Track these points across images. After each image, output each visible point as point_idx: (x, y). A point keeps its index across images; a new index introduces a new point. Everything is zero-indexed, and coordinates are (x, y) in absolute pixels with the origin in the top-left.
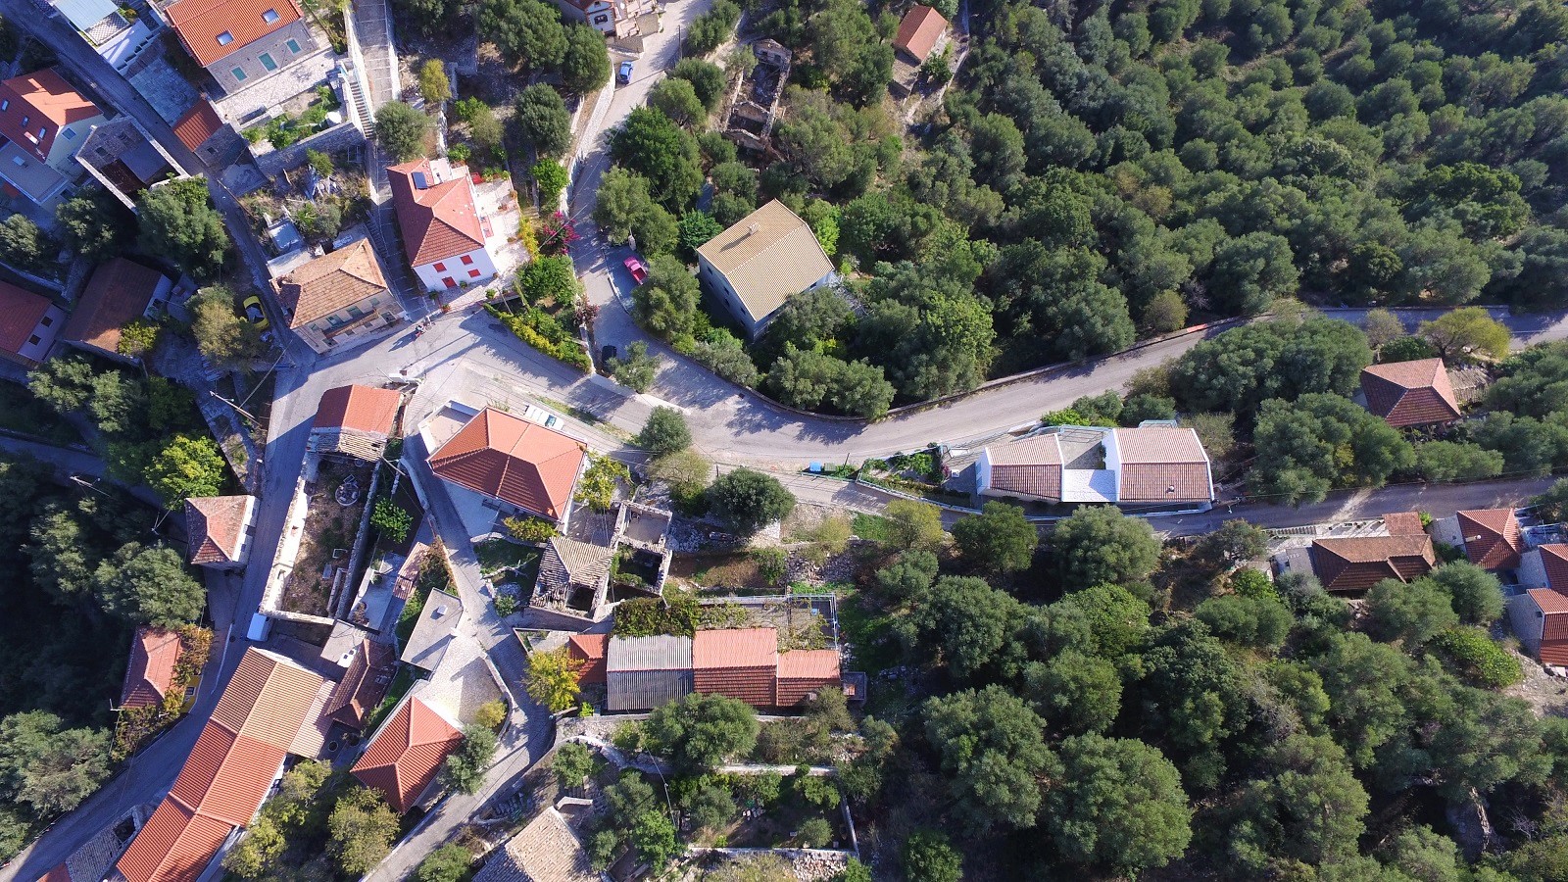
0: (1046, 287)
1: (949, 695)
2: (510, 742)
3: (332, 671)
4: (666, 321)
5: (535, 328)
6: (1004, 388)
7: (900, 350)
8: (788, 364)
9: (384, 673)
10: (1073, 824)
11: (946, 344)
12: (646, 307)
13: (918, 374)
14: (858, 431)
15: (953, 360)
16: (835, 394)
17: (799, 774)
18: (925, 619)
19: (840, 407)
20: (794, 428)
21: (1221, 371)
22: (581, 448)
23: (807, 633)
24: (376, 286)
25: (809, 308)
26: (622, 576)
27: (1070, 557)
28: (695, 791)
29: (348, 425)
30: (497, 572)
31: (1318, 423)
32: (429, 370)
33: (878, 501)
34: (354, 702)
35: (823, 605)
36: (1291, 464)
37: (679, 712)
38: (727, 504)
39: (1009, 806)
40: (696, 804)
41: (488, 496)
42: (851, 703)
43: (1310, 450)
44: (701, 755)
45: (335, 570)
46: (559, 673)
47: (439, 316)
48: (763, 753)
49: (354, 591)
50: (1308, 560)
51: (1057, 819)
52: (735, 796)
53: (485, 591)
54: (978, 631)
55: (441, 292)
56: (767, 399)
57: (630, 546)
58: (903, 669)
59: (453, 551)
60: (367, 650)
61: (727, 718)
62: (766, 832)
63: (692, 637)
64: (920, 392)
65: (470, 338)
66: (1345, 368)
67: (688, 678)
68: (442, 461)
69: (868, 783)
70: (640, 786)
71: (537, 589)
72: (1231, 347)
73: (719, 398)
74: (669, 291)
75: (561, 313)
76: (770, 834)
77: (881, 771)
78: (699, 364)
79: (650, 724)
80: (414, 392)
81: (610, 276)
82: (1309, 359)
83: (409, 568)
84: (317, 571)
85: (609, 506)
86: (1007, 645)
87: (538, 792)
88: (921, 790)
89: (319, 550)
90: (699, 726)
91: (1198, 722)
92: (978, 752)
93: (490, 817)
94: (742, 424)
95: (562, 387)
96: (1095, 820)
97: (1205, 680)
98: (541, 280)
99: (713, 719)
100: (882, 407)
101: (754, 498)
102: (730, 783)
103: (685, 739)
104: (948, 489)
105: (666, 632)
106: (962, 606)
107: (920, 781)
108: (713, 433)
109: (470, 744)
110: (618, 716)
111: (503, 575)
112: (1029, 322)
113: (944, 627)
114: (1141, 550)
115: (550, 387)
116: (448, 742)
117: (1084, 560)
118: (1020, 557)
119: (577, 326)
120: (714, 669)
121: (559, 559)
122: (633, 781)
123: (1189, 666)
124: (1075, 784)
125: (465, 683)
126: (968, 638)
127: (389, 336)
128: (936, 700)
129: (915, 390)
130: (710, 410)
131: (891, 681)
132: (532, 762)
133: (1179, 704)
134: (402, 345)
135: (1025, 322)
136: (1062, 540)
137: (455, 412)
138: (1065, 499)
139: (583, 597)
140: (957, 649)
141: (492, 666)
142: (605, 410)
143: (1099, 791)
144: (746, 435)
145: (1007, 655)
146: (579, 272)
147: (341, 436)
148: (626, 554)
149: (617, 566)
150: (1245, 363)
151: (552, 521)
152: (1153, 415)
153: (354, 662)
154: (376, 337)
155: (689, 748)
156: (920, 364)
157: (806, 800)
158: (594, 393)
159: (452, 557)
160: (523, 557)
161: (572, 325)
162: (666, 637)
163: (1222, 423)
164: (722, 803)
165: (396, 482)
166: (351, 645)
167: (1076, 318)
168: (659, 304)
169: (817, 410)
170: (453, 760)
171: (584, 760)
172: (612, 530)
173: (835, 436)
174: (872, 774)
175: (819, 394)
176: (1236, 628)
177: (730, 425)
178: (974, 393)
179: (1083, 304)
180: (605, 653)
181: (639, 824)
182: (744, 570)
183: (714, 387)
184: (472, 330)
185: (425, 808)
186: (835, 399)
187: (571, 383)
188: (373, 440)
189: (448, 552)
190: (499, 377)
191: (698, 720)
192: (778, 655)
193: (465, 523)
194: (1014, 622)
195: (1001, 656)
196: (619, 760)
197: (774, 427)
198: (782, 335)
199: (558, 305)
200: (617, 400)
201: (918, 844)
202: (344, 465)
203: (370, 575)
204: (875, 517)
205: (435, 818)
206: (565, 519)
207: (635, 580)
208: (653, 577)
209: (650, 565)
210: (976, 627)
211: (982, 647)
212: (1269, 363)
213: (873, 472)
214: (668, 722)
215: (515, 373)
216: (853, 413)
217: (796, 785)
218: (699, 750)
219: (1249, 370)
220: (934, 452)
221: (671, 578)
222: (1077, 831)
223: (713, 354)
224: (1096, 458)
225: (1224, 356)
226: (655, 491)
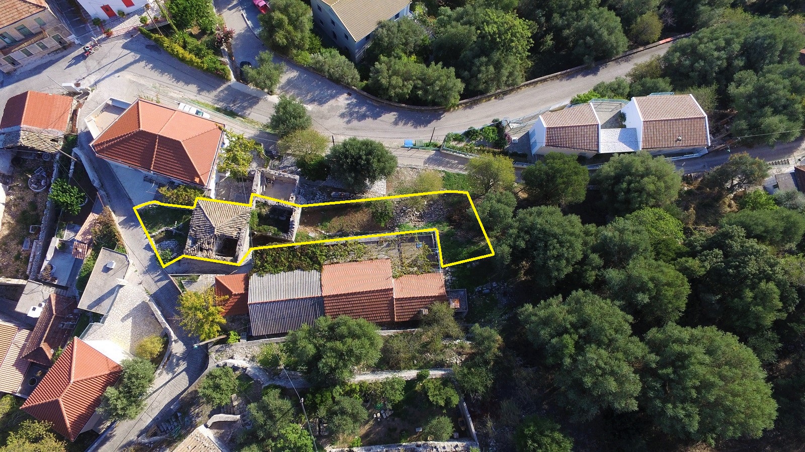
0: (562, 15)
1: (542, 302)
2: (171, 368)
3: (25, 322)
4: (287, 38)
5: (184, 47)
6: (539, 85)
7: (464, 57)
8: (384, 67)
9: (69, 320)
10: (675, 407)
11: (499, 49)
12: (271, 27)
13: (479, 71)
14: (438, 117)
15: (505, 62)
16: (420, 89)
17: (420, 378)
18: (515, 241)
19: (424, 99)
20: (391, 117)
21: (702, 57)
22: (220, 128)
23: (415, 261)
24: (37, 6)
25: (395, 30)
26: (261, 228)
27: (616, 189)
28: (330, 401)
29: (26, 123)
30: (159, 231)
31: (787, 82)
32: (99, 81)
33: (459, 163)
34: (44, 345)
35: (428, 239)
36: (769, 113)
37: (312, 334)
38: (342, 165)
39: (614, 395)
40: (331, 413)
41: (145, 172)
42: (457, 315)
43: (783, 102)
44: (333, 370)
45: (32, 243)
46: (207, 309)
47: (104, 40)
48: (388, 362)
49: (43, 256)
50: (792, 182)
51: (658, 403)
52: (366, 401)
53: (148, 248)
54: (563, 247)
55: (104, 21)
56: (369, 96)
57: (265, 204)
58: (494, 284)
59: (122, 218)
60: (53, 302)
61: (354, 336)
62: (395, 429)
63: (320, 270)
64: (482, 87)
65: (131, 56)
66: (790, 49)
67: (319, 304)
68: (102, 144)
69: (481, 381)
70: (279, 402)
71: (189, 242)
72: (705, 40)
73: (333, 97)
74: (288, 15)
75: (206, 38)
76: (398, 431)
77: (492, 370)
78: (315, 71)
79: (288, 346)
80: (86, 99)
81: (243, 12)
82: (767, 42)
83: (84, 234)
84: (17, 244)
85: (246, 174)
86: (586, 257)
87: (195, 411)
88: (524, 382)
89: (18, 227)
90: (329, 345)
91: (760, 308)
92: (580, 348)
93: (155, 434)
94: (351, 114)
95: (208, 91)
96: (694, 401)
97: (760, 272)
98: (185, 8)
99: (341, 338)
100: (455, 99)
101: (364, 157)
102: (361, 391)
103: (318, 357)
104: (510, 152)
105: (298, 268)
106: (547, 227)
107: (523, 374)
108: (329, 123)
109: (126, 375)
110: (261, 341)
111: (163, 234)
112: (551, 40)
113: (532, 245)
114: (672, 179)
115: (199, 91)
116: (109, 375)
117: (628, 191)
118: (579, 191)
119: (219, 47)
120: (341, 295)
121: (205, 216)
122: (273, 399)
123: (744, 262)
124: (670, 370)
125: (134, 323)
126: (555, 252)
127: (63, 57)
128: (529, 307)
129: (478, 85)
130: (326, 106)
131: (486, 295)
132: (190, 385)
133: (739, 295)
134: (75, 64)
135: (549, 40)
136: (607, 178)
137: (115, 107)
138: (602, 151)
139: (229, 246)
140: (545, 263)
141: (154, 307)
142: (244, 108)
143: (696, 375)
144: (355, 123)
145: (586, 265)
146: (219, 11)
147: (22, 133)
148: (263, 210)
149: (256, 220)
150: (718, 49)
151: (200, 188)
152: (655, 89)
153: (43, 313)
154: (53, 58)
155: (321, 365)
156: (481, 65)
157: (431, 403)
158: (234, 95)
159: (122, 223)
160: (179, 220)
161: (215, 47)
162: (297, 272)
163: (707, 92)
164: (355, 411)
165: (72, 167)
166: (41, 299)
167: (589, 31)
168: (280, 24)
169: (406, 102)
170: (111, 391)
171: (230, 382)
172: (249, 191)
173: (422, 121)
174: (484, 374)
175: (408, 89)
176: (766, 231)
177: (342, 116)
178: (518, 88)
179: (592, 21)
180: (246, 289)
181: (281, 436)
182: (361, 217)
183: (328, 89)
184: (132, 50)
185: (100, 430)
186: (420, 92)
187: (215, 89)
188: (52, 136)
189: (117, 219)
190: (157, 85)
191: (330, 339)
192: (393, 280)
193: (131, 196)
194: (589, 239)
195: (582, 267)
196: (263, 378)
197: (376, 116)
198: (377, 52)
199: (203, 32)
200: (254, 100)
201: (533, 433)
202: (34, 160)
203: (55, 242)
204: (458, 174)
205: (107, 439)
206: (212, 185)
207: (271, 231)
208: (286, 226)
209: (284, 219)
210: (561, 243)
211: (567, 260)
212: (736, 47)
213: (453, 143)
214: (302, 343)
215: (170, 82)
216: (434, 103)
217: (418, 387)
218: (331, 366)
219: (723, 54)
220: (498, 126)
221: (302, 228)
222: (681, 413)
223: (325, 62)
224: (619, 120)
225: (702, 46)
226: (286, 163)
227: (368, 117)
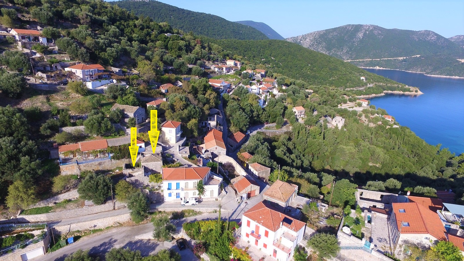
94: (110, 243)
108: (123, 235)
177: (115, 241)
197: (94, 248)
227: (99, 246)
